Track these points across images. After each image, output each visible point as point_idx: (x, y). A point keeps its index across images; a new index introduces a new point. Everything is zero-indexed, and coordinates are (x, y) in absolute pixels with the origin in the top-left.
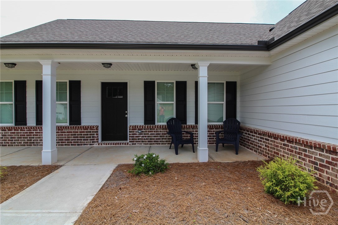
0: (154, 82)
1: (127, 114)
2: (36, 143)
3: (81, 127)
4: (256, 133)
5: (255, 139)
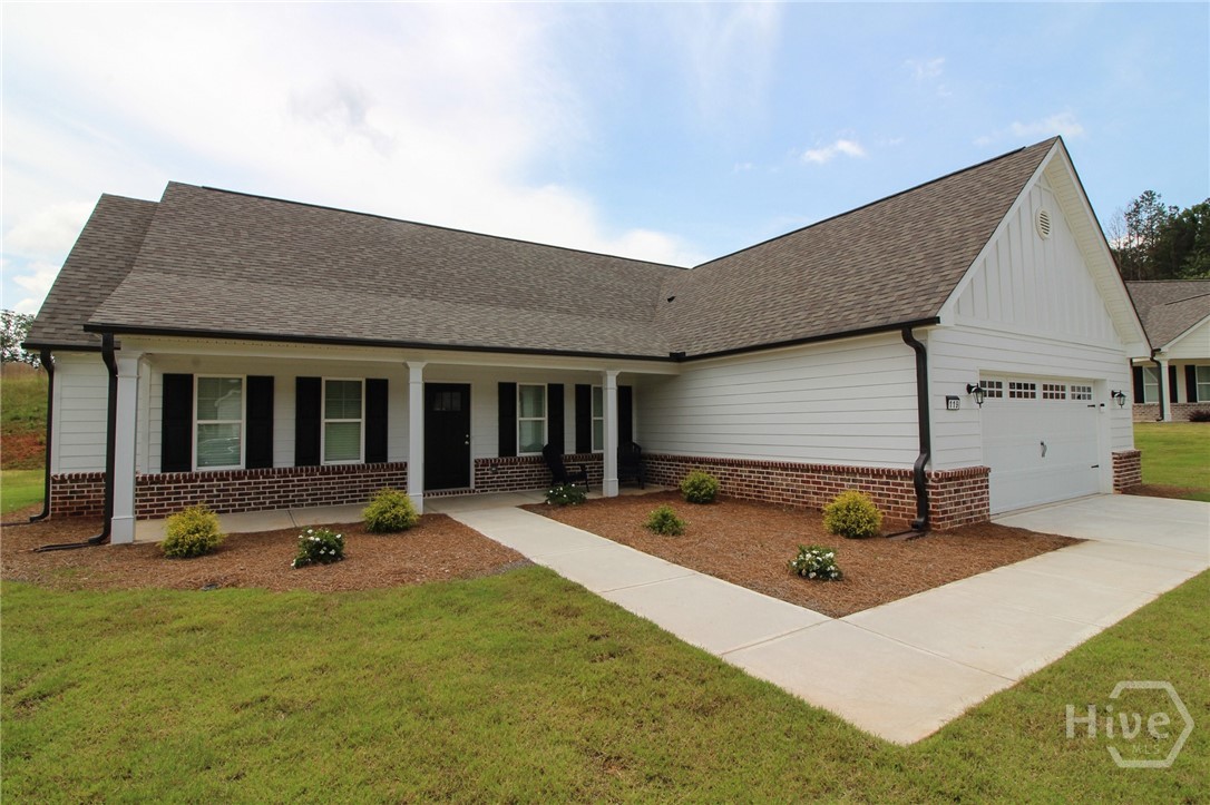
0: (515, 384)
1: (469, 439)
2: (299, 501)
3: (387, 466)
4: (663, 460)
5: (662, 467)
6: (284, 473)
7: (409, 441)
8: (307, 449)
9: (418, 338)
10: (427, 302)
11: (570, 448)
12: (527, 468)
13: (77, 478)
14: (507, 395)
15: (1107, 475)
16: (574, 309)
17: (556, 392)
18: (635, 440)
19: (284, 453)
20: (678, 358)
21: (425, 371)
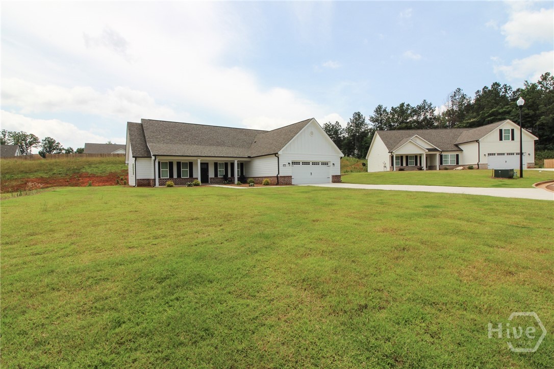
1: (208, 174)
2: (178, 184)
3: (193, 178)
6: (175, 179)
7: (197, 173)
8: (179, 175)
9: (199, 155)
10: (199, 146)
11: (229, 176)
12: (221, 179)
13: (141, 180)
14: (216, 164)
15: (331, 179)
16: (231, 146)
17: (226, 164)
18: (244, 174)
19: (175, 176)
20: (249, 157)
21: (201, 161)
